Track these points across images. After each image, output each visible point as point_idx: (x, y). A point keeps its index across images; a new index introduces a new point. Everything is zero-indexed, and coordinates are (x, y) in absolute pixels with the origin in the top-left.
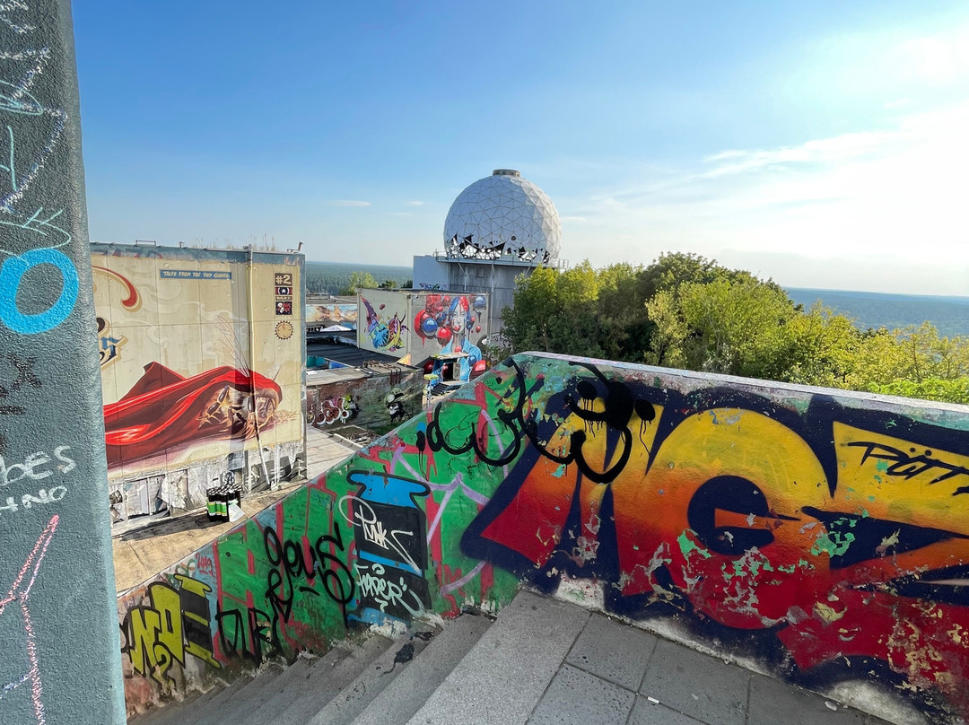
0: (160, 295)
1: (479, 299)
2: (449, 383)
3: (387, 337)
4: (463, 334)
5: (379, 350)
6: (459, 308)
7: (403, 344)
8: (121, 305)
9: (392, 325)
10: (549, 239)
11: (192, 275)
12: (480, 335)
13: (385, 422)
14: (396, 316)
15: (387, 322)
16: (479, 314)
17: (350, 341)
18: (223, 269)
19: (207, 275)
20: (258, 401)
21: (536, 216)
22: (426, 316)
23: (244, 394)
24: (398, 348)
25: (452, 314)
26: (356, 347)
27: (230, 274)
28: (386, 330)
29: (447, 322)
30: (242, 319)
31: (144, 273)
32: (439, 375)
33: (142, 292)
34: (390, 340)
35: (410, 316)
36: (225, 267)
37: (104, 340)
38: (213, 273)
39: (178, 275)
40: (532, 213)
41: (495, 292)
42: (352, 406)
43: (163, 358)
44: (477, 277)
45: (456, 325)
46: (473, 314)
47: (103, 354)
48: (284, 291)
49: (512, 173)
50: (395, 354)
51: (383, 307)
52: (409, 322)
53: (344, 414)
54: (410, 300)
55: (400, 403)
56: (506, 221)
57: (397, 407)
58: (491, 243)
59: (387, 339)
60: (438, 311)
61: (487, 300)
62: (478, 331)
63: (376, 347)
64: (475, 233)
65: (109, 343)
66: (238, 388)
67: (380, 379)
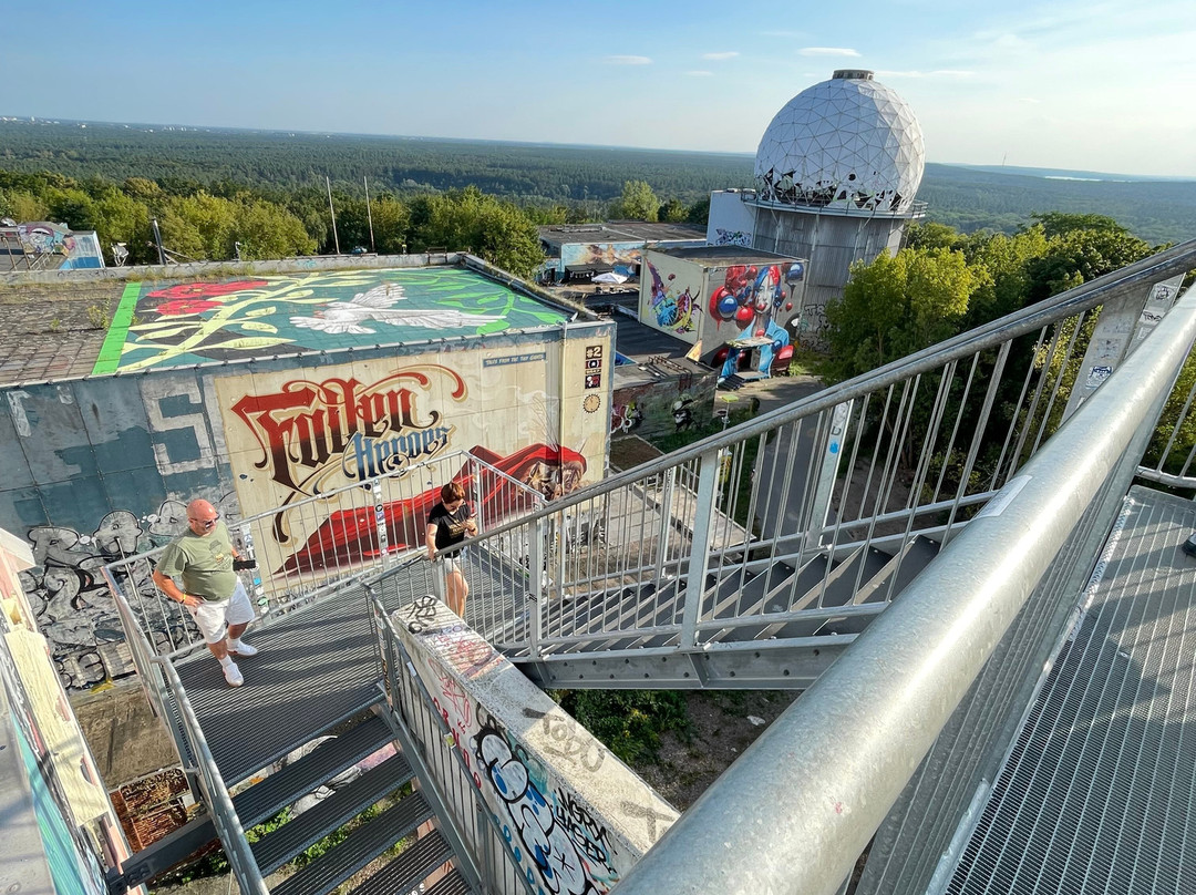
0: (483, 384)
1: (795, 267)
2: (744, 375)
3: (675, 315)
4: (769, 313)
5: (665, 329)
6: (767, 281)
7: (694, 326)
8: (451, 397)
9: (682, 301)
10: (903, 176)
11: (510, 361)
12: (791, 313)
13: (669, 432)
14: (687, 291)
15: (676, 296)
16: (793, 287)
17: (631, 312)
18: (539, 351)
19: (524, 359)
20: (564, 474)
21: (888, 143)
22: (725, 293)
23: (553, 468)
24: (688, 330)
25: (757, 288)
26: (636, 320)
27: (545, 354)
28: (674, 307)
29: (750, 300)
30: (554, 397)
31: (469, 363)
32: (734, 365)
33: (468, 383)
34: (678, 320)
35: (705, 293)
36: (540, 348)
37: (438, 430)
38: (529, 355)
39: (498, 362)
40: (883, 140)
41: (816, 249)
42: (635, 414)
43: (485, 441)
44: (794, 229)
45: (762, 303)
46: (785, 288)
47: (437, 442)
48: (594, 364)
49: (862, 75)
50: (685, 337)
51: (672, 277)
52: (703, 301)
53: (627, 423)
54: (707, 274)
55: (687, 410)
56: (845, 152)
57: (684, 415)
58: (819, 183)
59: (674, 318)
60: (740, 286)
61: (805, 269)
62: (788, 308)
63: (661, 325)
64: (799, 169)
65: (442, 433)
66: (548, 462)
67: (668, 384)
